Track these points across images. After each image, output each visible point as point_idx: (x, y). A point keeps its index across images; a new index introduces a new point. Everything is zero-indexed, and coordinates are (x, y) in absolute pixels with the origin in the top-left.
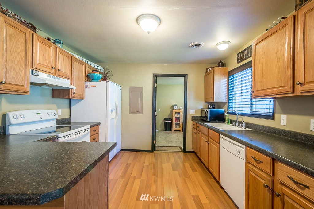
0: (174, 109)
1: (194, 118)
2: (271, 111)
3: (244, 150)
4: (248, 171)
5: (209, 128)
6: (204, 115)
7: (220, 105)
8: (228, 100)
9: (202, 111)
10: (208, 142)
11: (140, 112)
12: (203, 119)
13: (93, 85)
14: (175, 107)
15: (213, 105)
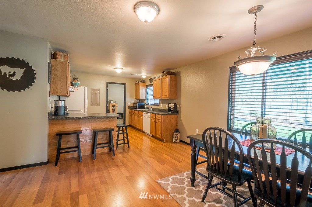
0: (111, 103)
1: (129, 108)
2: (159, 103)
3: (150, 115)
4: (151, 120)
5: (139, 111)
6: (135, 106)
7: (142, 101)
8: (146, 98)
9: (134, 104)
10: (138, 117)
11: (98, 104)
12: (134, 108)
13: (75, 88)
14: (111, 102)
15: (140, 100)
